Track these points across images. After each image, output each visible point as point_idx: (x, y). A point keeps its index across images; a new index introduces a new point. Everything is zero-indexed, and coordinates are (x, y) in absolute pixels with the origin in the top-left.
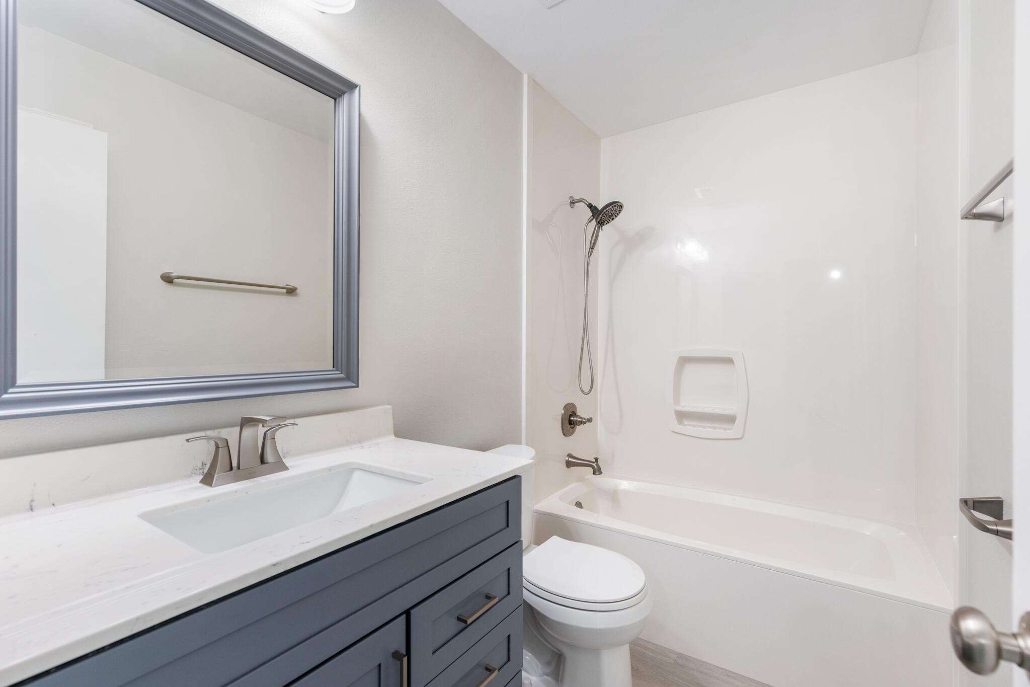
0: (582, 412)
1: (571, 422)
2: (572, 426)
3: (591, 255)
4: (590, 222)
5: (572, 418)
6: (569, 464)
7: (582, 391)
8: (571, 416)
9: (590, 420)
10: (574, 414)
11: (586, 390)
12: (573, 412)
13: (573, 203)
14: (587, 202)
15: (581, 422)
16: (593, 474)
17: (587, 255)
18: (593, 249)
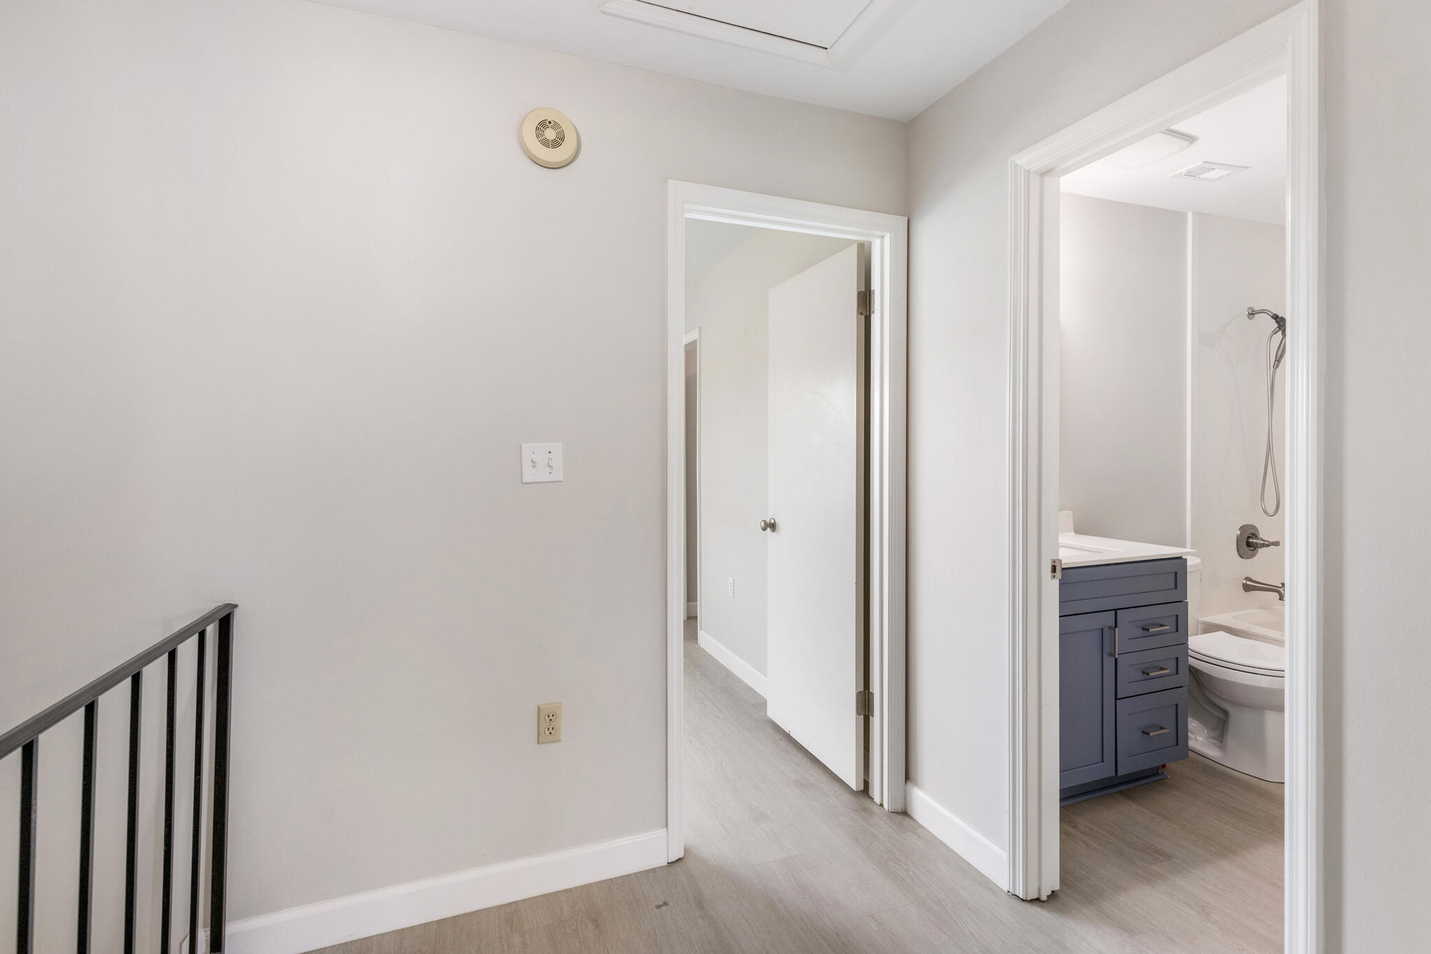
0: (1265, 534)
1: (1249, 544)
2: (1252, 548)
3: (1277, 367)
4: (1275, 333)
5: (1251, 540)
6: (1247, 588)
7: (1266, 512)
8: (1249, 538)
9: (1276, 544)
10: (1255, 535)
11: (1271, 511)
12: (1253, 534)
13: (1252, 314)
14: (1272, 313)
15: (1264, 544)
16: (1280, 599)
17: (1272, 369)
18: (1279, 361)
